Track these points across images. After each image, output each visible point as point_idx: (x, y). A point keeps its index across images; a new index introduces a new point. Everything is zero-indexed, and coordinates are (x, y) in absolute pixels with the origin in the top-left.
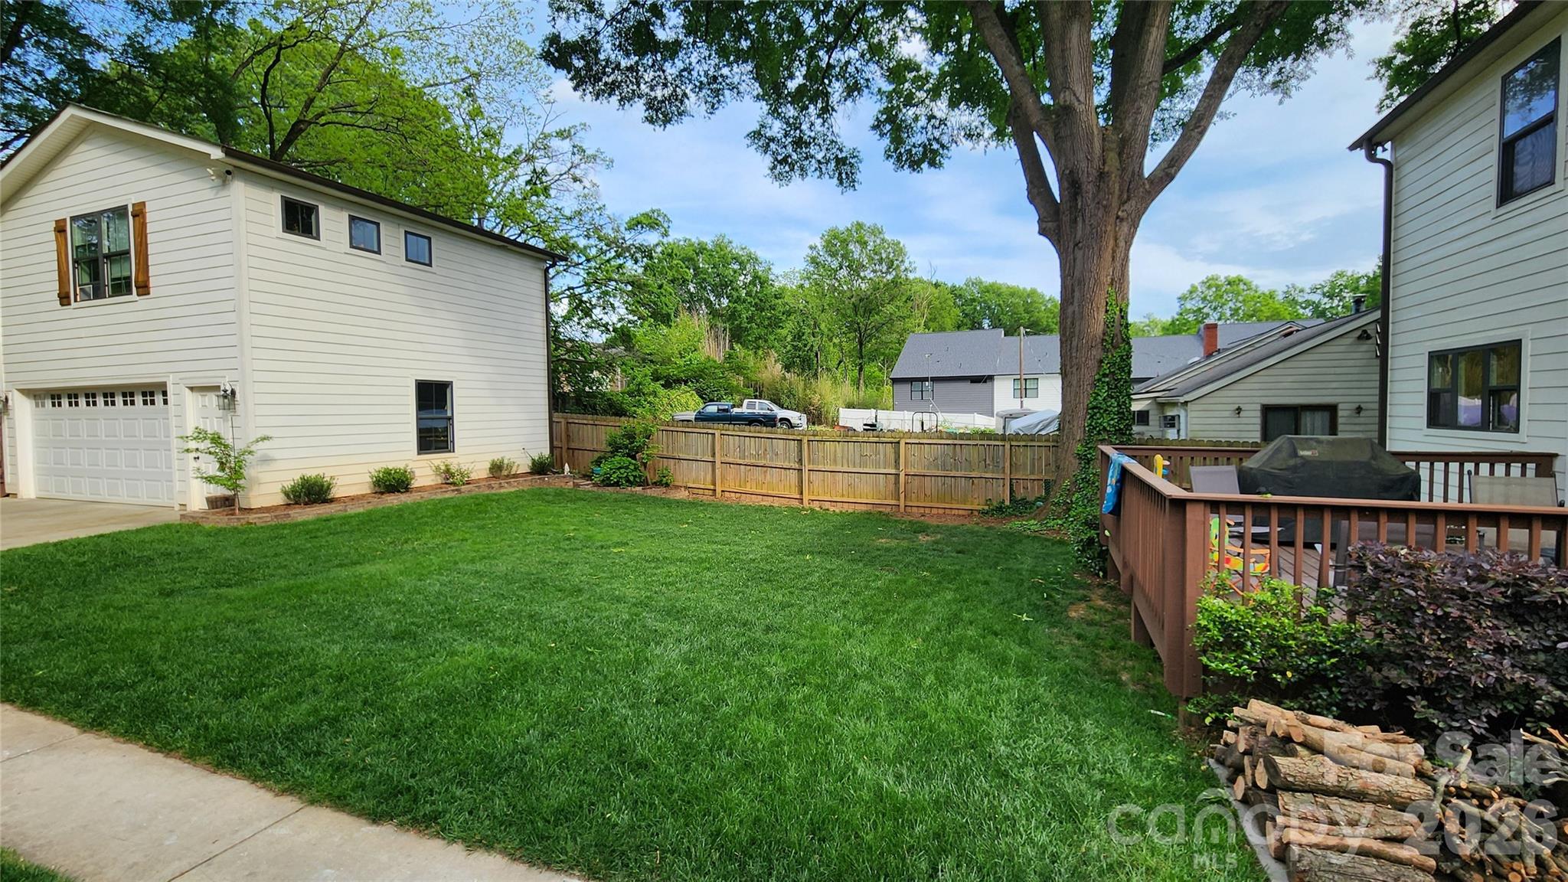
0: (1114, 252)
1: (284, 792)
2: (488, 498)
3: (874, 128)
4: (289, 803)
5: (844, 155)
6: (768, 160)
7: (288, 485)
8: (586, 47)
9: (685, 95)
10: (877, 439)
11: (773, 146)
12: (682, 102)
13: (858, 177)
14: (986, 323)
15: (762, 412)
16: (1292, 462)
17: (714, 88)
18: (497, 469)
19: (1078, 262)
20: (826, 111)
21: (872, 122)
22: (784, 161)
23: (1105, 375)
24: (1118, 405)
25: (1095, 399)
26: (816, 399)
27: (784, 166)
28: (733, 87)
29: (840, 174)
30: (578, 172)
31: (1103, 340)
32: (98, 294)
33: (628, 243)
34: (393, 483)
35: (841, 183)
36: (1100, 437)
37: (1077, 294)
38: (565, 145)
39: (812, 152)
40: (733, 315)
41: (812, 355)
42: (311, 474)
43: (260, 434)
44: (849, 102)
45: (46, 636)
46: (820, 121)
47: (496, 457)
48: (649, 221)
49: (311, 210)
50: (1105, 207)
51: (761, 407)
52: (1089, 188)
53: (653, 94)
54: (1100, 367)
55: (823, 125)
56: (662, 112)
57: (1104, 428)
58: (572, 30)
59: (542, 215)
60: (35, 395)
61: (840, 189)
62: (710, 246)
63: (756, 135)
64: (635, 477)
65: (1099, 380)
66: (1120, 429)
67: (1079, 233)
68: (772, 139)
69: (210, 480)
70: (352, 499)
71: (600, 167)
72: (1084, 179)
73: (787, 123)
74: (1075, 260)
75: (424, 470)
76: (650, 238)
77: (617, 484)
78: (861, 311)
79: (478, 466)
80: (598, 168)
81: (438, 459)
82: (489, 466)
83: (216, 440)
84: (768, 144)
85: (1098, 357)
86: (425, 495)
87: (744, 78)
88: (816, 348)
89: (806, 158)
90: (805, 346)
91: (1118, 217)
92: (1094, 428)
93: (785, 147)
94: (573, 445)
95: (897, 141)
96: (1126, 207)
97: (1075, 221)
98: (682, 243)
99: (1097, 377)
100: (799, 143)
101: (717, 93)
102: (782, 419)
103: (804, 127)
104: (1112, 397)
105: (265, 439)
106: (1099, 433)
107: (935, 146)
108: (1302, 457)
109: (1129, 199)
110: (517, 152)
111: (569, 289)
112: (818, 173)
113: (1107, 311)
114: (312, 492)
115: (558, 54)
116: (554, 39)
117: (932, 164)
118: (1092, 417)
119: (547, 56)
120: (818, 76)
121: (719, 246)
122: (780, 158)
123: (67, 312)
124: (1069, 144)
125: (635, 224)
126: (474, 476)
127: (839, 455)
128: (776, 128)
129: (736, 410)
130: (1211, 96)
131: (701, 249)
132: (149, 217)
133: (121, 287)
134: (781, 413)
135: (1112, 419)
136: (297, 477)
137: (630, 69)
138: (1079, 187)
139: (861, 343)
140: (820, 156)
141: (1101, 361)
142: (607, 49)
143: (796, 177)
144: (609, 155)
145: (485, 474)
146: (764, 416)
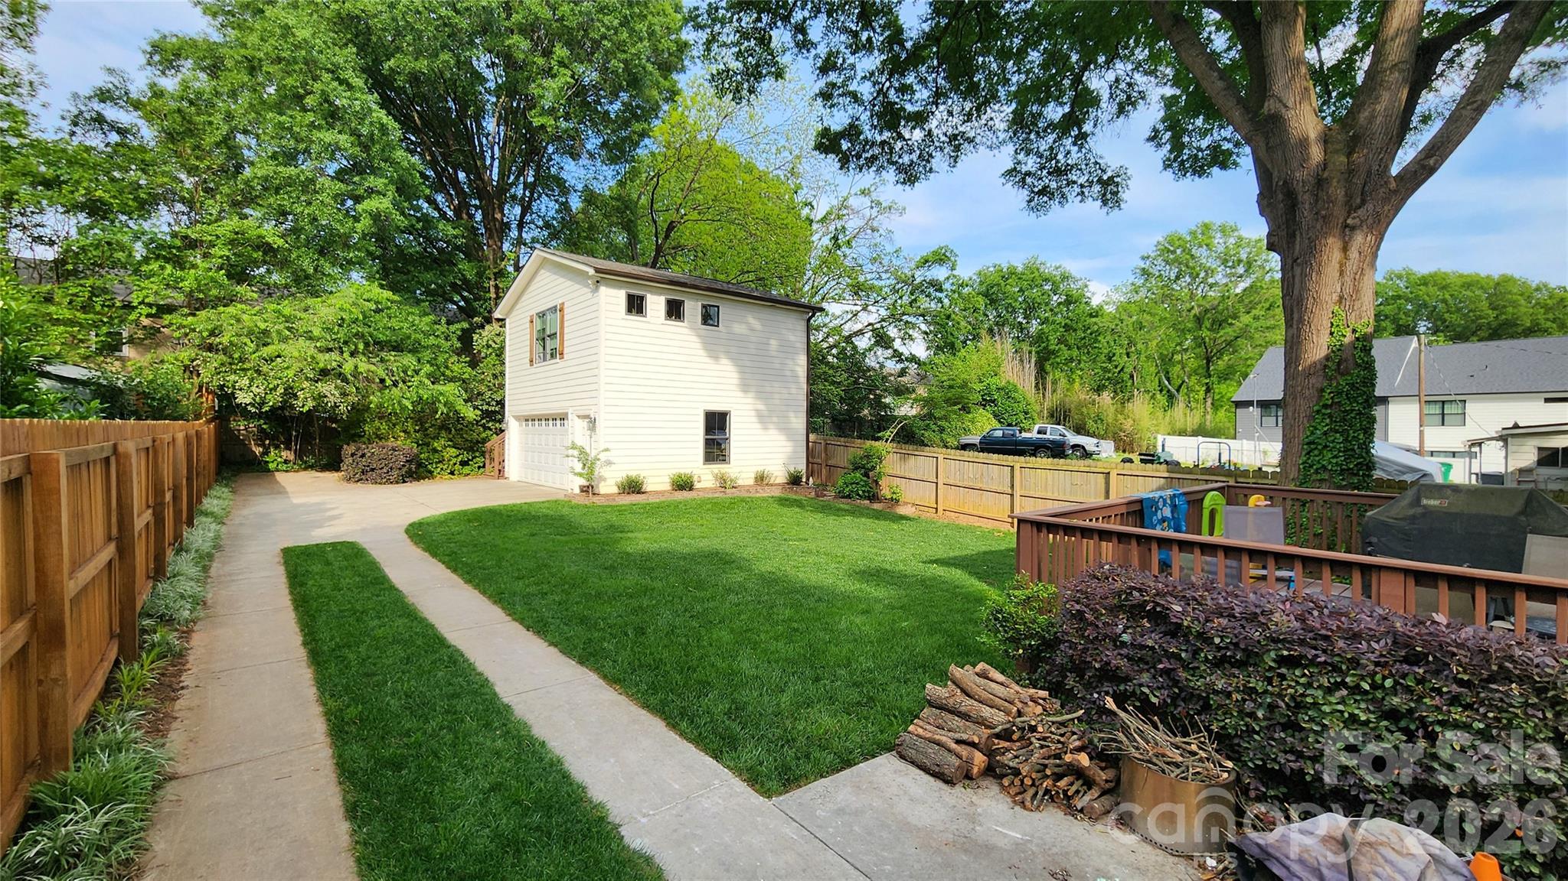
0: (1341, 265)
1: (509, 615)
2: (743, 500)
3: (1151, 139)
4: (509, 618)
5: (1109, 174)
6: (1025, 194)
7: (619, 480)
8: (852, 131)
9: (931, 156)
10: (1087, 469)
11: (1029, 180)
12: (928, 161)
13: (1124, 195)
14: (1422, 326)
15: (1051, 437)
16: (1411, 512)
17: (957, 142)
18: (761, 479)
19: (1297, 280)
20: (1083, 136)
21: (1148, 133)
22: (1044, 191)
23: (1325, 406)
24: (1346, 440)
25: (1312, 433)
26: (1128, 425)
27: (1042, 196)
28: (970, 141)
29: (1104, 195)
30: (875, 224)
31: (1326, 366)
32: (545, 360)
33: (918, 280)
34: (683, 484)
35: (1105, 203)
36: (1319, 477)
37: (1296, 316)
38: (866, 201)
39: (1075, 178)
40: (1040, 338)
41: (1126, 377)
42: (633, 474)
43: (607, 446)
44: (1122, 117)
45: (475, 546)
46: (1076, 148)
47: (760, 469)
48: (941, 257)
49: (642, 298)
50: (1324, 217)
51: (1054, 432)
52: (1305, 199)
53: (900, 161)
54: (1321, 397)
55: (1080, 151)
56: (909, 176)
57: (1324, 467)
58: (838, 121)
59: (848, 262)
60: (517, 418)
61: (1105, 209)
62: (1020, 269)
63: (1010, 173)
64: (864, 491)
65: (1318, 412)
66: (1349, 469)
67: (1297, 247)
68: (1028, 174)
69: (580, 475)
70: (656, 492)
71: (895, 216)
72: (1299, 188)
73: (1041, 157)
74: (1293, 277)
75: (706, 476)
76: (939, 273)
77: (849, 497)
78: (1207, 324)
79: (743, 475)
80: (893, 217)
81: (717, 468)
82: (753, 476)
83: (582, 451)
84: (1023, 180)
85: (1319, 386)
86: (701, 493)
87: (978, 131)
88: (1129, 369)
89: (1068, 185)
90: (1116, 367)
91: (1347, 226)
92: (1311, 466)
93: (1041, 179)
94: (830, 463)
95: (1177, 146)
96: (1360, 212)
97: (1294, 236)
98: (992, 269)
99: (1316, 408)
100: (1058, 172)
101: (957, 148)
102: (1075, 447)
103: (1060, 157)
104: (1337, 432)
105: (607, 450)
106: (1317, 472)
107: (1226, 146)
108: (1425, 507)
109: (1363, 202)
110: (829, 213)
111: (870, 324)
112: (1079, 198)
113: (1332, 334)
114: (633, 487)
115: (828, 142)
116: (825, 132)
117: (1224, 166)
118: (1308, 453)
119: (820, 147)
120: (1085, 100)
121: (1031, 268)
122: (1036, 190)
123: (533, 370)
124: (1280, 153)
125: (925, 262)
126: (740, 482)
127: (1050, 482)
128: (1030, 164)
129: (1025, 435)
130: (1494, 61)
131: (1012, 273)
132: (566, 311)
133: (553, 356)
134: (1074, 439)
135: (1335, 457)
136: (625, 476)
137: (883, 143)
138: (1296, 198)
139: (1209, 360)
140: (1082, 180)
141: (1322, 390)
142: (868, 133)
143: (1055, 205)
144: (900, 205)
145: (751, 482)
146: (1053, 442)
